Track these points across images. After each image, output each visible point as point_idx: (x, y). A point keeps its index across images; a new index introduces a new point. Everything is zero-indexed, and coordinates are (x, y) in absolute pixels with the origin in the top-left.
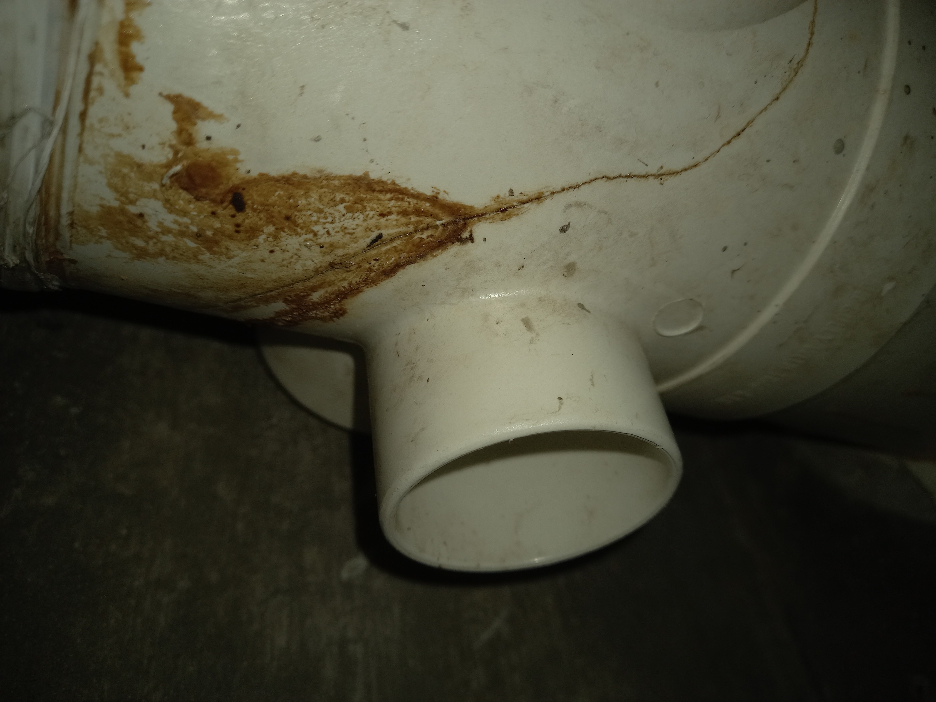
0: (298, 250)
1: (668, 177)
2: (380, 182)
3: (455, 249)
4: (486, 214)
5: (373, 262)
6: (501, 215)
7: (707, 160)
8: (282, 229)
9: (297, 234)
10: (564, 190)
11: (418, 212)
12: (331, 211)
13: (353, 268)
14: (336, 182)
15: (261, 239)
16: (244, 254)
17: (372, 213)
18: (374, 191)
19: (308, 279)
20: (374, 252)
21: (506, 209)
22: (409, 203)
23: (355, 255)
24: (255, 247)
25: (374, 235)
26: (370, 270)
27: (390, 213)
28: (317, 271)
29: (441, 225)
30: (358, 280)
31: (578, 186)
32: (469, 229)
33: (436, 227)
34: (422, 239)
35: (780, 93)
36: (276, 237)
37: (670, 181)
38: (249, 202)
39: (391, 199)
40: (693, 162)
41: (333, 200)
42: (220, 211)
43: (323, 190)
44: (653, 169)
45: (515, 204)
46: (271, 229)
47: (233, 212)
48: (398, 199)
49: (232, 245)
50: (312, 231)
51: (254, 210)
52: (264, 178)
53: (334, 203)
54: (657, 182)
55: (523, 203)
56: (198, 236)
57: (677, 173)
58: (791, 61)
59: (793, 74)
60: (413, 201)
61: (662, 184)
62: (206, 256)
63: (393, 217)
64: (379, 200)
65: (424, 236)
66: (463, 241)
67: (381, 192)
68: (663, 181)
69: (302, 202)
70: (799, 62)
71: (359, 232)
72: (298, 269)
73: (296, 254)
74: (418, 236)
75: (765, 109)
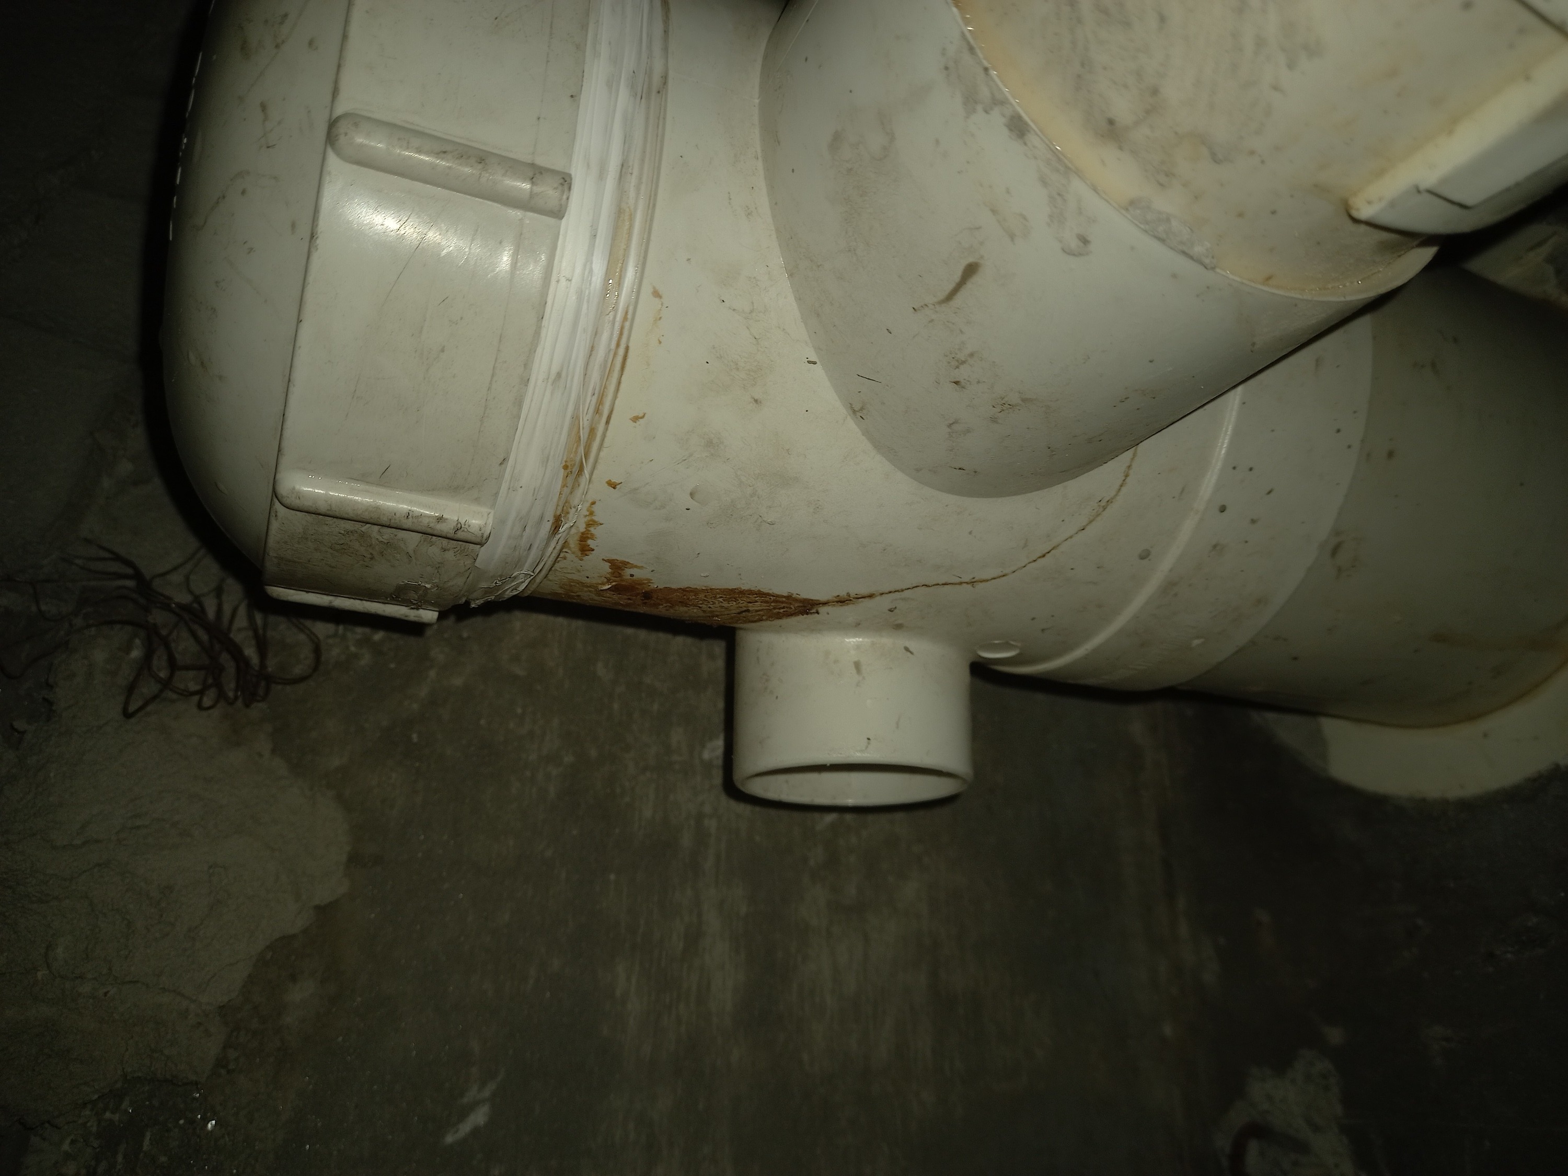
1: (979, 583)
2: (749, 591)
3: (805, 616)
4: (828, 603)
5: (742, 618)
6: (840, 603)
7: (1014, 572)
9: (687, 607)
10: (890, 592)
11: (777, 602)
13: (727, 618)
14: (717, 591)
15: (661, 607)
17: (742, 602)
20: (743, 614)
21: (844, 601)
25: (744, 609)
29: (793, 607)
31: (902, 591)
32: (815, 609)
33: (789, 608)
34: (780, 612)
35: (1087, 525)
36: (671, 607)
37: (980, 586)
39: (757, 597)
40: (1002, 574)
42: (633, 598)
43: (708, 594)
44: (967, 578)
45: (851, 598)
47: (642, 598)
48: (762, 597)
50: (698, 606)
52: (667, 589)
54: (969, 586)
55: (858, 598)
57: (987, 581)
58: (1100, 501)
59: (1101, 509)
61: (973, 587)
63: (757, 603)
64: (748, 597)
65: (783, 610)
66: (811, 614)
67: (750, 594)
68: (975, 586)
69: (692, 597)
70: (1108, 501)
71: (733, 608)
74: (777, 610)
75: (1071, 537)
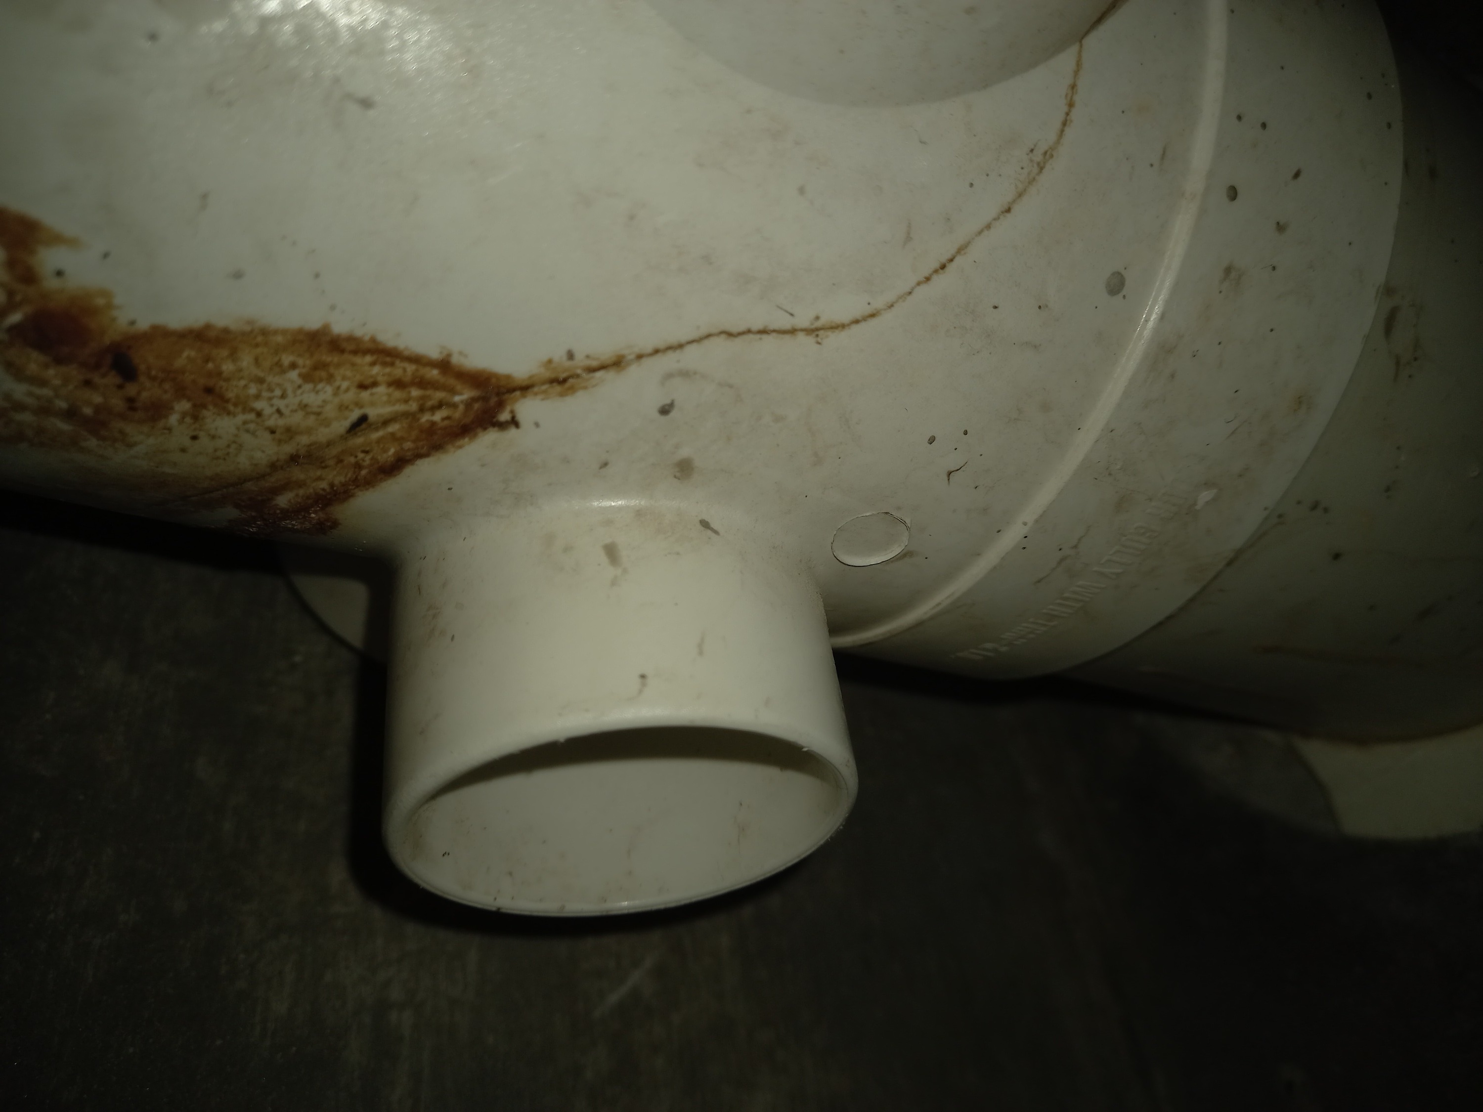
0: (236, 436)
1: (829, 333)
2: (351, 339)
3: (490, 436)
4: (533, 386)
5: (361, 455)
6: (558, 388)
7: (892, 306)
8: (204, 406)
9: (229, 413)
10: (656, 351)
11: (422, 383)
12: (277, 379)
13: (331, 462)
14: (280, 339)
15: (173, 419)
16: (151, 441)
17: (345, 385)
18: (342, 351)
19: (263, 476)
20: (359, 440)
21: (565, 381)
22: (405, 370)
23: (329, 444)
24: (166, 431)
25: (355, 415)
26: (358, 466)
27: (375, 384)
28: (274, 466)
29: (462, 402)
30: (342, 479)
31: (680, 346)
32: (508, 408)
33: (454, 406)
34: (433, 424)
35: (1014, 201)
36: (196, 418)
37: (833, 340)
38: (143, 367)
39: (373, 364)
40: (868, 310)
41: (278, 364)
42: (97, 379)
43: (259, 350)
44: (803, 320)
45: (579, 371)
46: (184, 406)
47: (118, 380)
48: (385, 364)
49: (129, 429)
50: (252, 410)
51: (153, 379)
52: (158, 333)
53: (279, 368)
54: (810, 340)
55: (592, 370)
56: (71, 414)
57: (842, 326)
58: (1032, 150)
59: (1036, 170)
60: (411, 368)
61: (819, 343)
62: (92, 443)
63: (381, 390)
64: (353, 365)
65: (438, 417)
66: (502, 426)
67: (355, 352)
68: (822, 339)
69: (228, 367)
70: (1046, 153)
71: (330, 411)
72: (243, 462)
73: (234, 442)
74: (425, 418)
75: (988, 227)
